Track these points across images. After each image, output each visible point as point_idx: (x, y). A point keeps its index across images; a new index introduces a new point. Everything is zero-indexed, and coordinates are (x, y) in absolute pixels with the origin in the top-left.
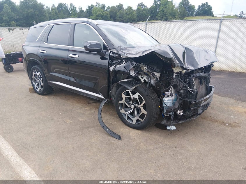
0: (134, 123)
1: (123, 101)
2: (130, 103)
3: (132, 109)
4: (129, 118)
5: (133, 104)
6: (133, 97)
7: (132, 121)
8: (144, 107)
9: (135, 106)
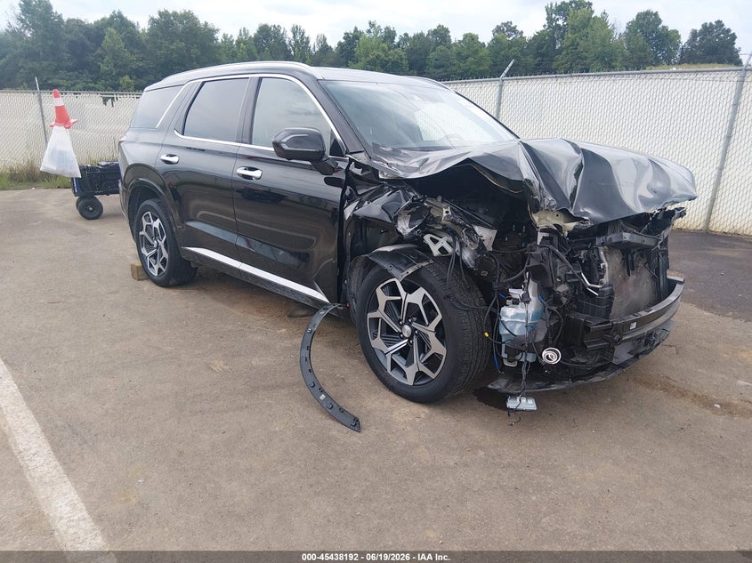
0: (410, 381)
1: (380, 313)
2: (400, 320)
3: (404, 338)
4: (394, 365)
5: (407, 322)
6: (407, 301)
7: (405, 377)
8: (440, 333)
9: (414, 330)
